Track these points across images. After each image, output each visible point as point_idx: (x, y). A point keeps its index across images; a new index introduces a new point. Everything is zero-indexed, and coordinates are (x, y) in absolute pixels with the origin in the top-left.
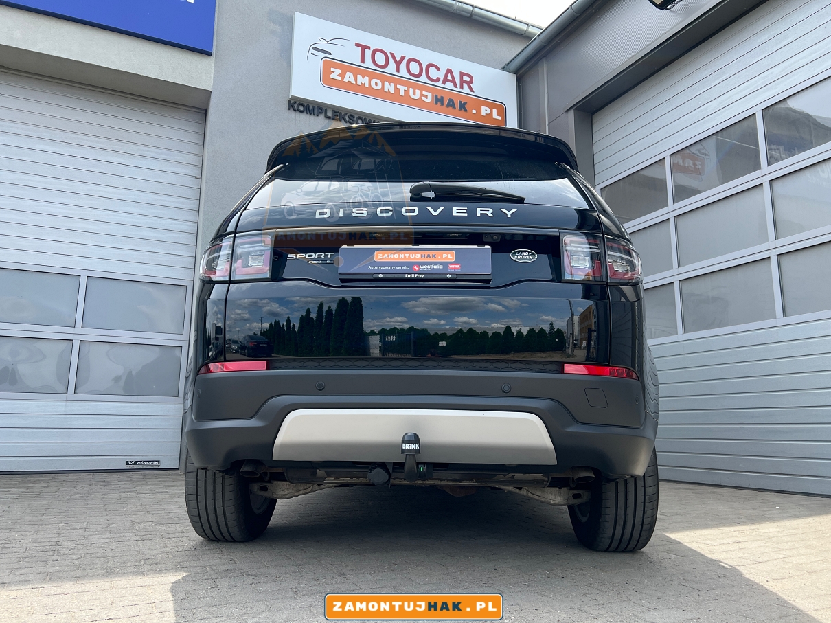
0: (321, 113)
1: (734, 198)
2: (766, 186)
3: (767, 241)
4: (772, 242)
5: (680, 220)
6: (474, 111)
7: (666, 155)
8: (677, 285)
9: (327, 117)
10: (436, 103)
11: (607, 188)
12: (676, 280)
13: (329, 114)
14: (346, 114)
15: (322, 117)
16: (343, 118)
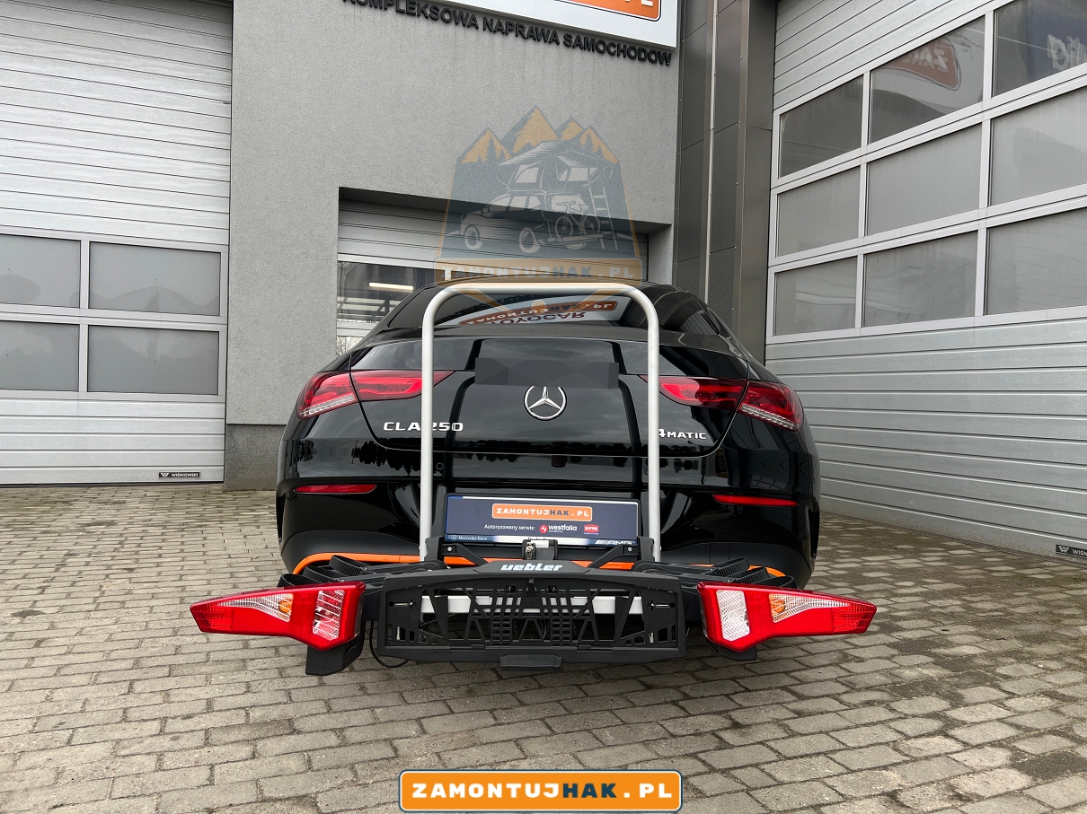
0: (391, 5)
1: (944, 142)
2: (986, 127)
3: (977, 207)
4: (983, 209)
5: (874, 167)
7: (865, 70)
8: (860, 260)
9: (399, 11)
11: (787, 115)
12: (860, 253)
14: (427, 5)
15: (391, 11)
16: (424, 12)
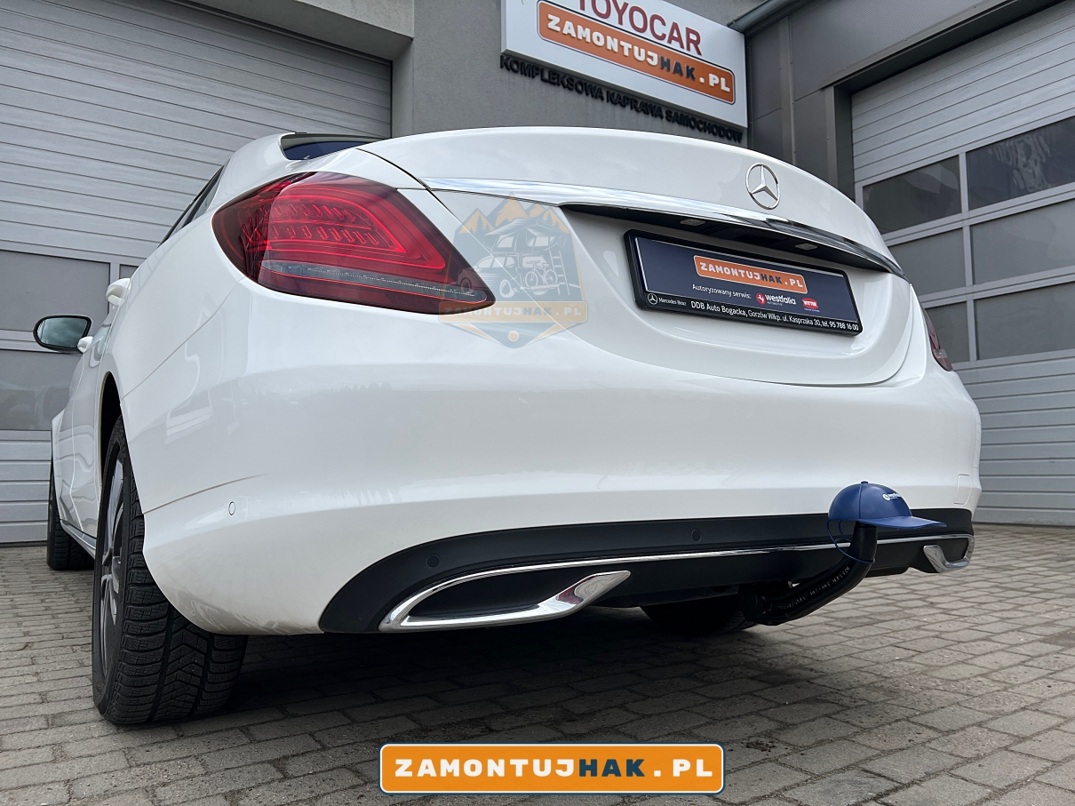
0: (537, 74)
6: (702, 80)
7: (961, 152)
8: (970, 305)
9: (543, 80)
10: (662, 68)
11: (871, 188)
12: (970, 299)
13: (546, 76)
14: (564, 77)
15: (538, 79)
16: (563, 83)
